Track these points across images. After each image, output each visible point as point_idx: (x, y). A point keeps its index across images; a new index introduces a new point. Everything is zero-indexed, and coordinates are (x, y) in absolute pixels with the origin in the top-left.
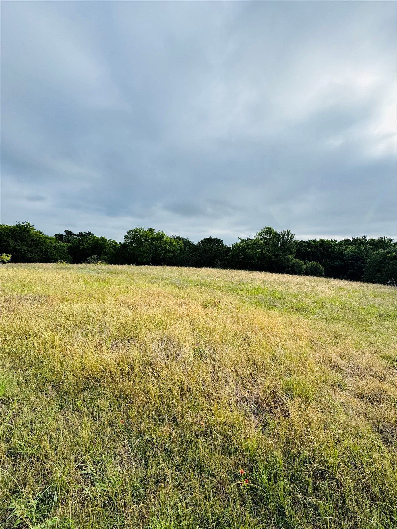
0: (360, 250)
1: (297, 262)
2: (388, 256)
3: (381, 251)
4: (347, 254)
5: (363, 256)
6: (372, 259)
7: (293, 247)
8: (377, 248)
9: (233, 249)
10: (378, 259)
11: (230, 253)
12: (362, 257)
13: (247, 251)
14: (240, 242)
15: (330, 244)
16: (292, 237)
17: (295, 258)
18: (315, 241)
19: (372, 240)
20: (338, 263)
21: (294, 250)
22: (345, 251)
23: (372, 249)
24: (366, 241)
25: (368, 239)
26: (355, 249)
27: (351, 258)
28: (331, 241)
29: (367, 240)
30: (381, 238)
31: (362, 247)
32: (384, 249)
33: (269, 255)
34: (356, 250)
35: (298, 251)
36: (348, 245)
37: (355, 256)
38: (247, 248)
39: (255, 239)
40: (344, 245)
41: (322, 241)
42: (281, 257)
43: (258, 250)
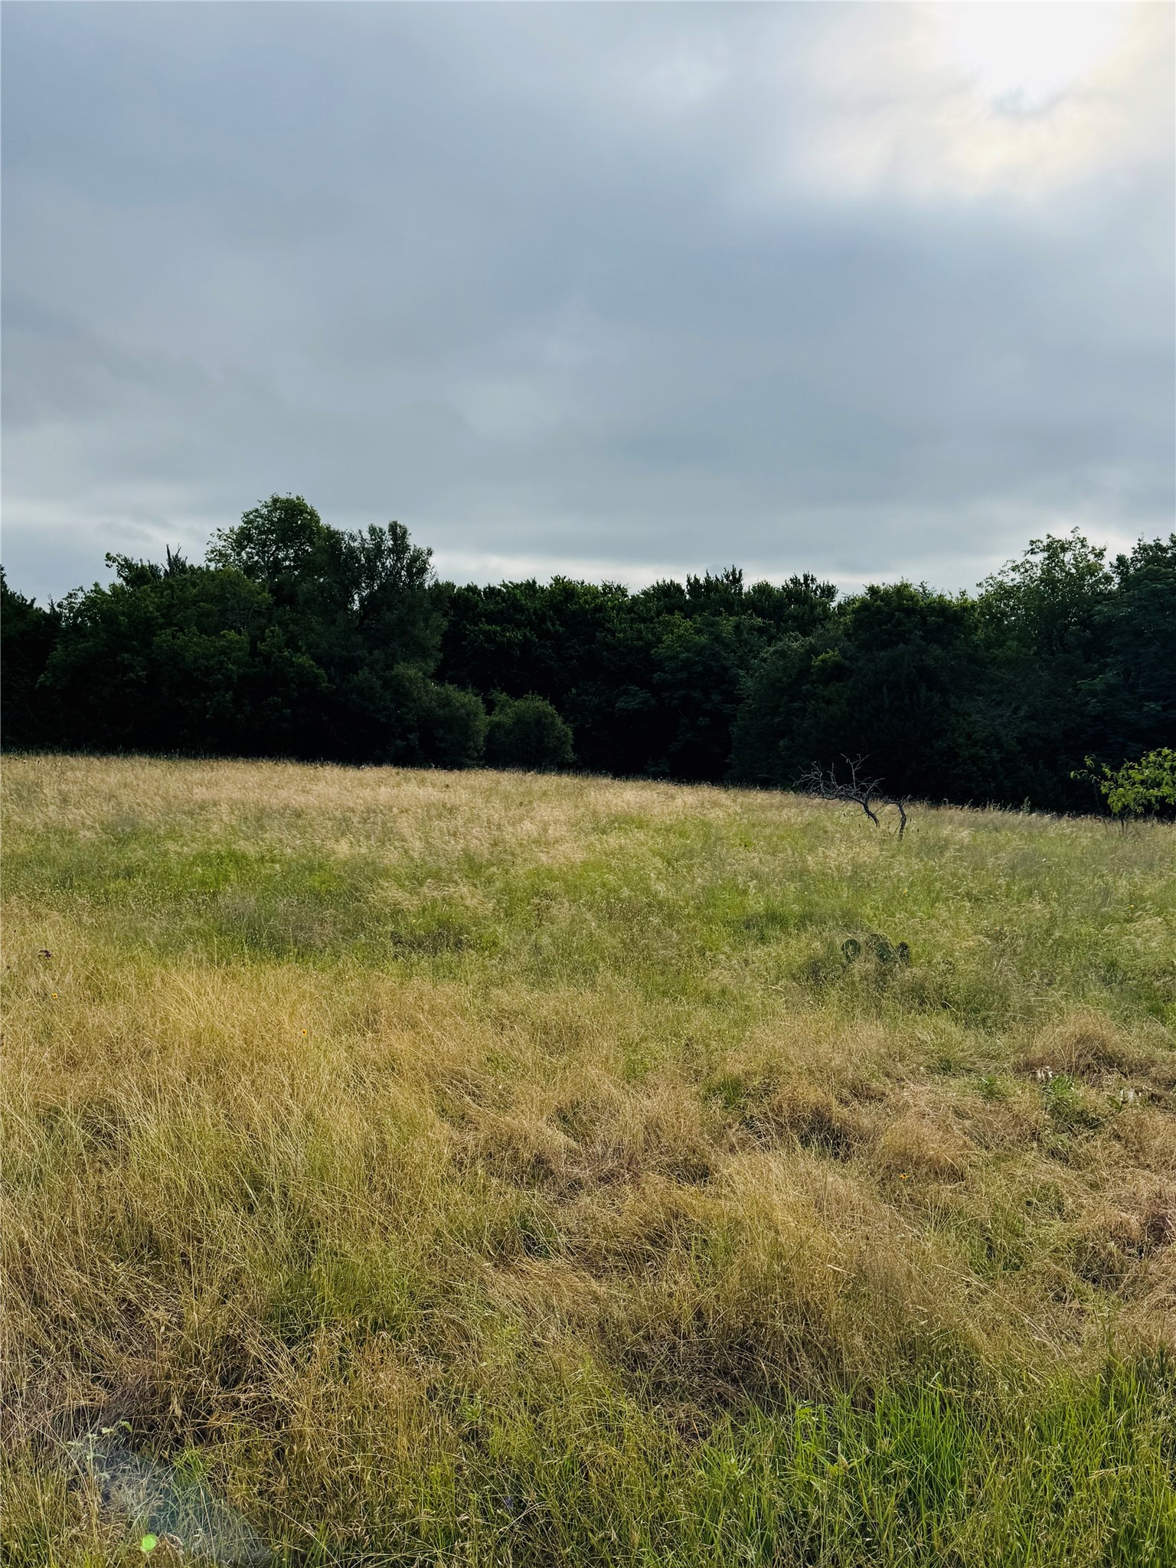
0: (717, 638)
1: (446, 703)
2: (816, 662)
3: (795, 643)
4: (670, 658)
5: (728, 663)
6: (762, 676)
7: (426, 620)
8: (778, 627)
9: (76, 628)
10: (780, 680)
11: (58, 654)
12: (726, 669)
13: (164, 637)
14: (119, 581)
15: (600, 608)
16: (418, 565)
17: (439, 676)
18: (530, 587)
19: (763, 590)
20: (632, 700)
21: (433, 631)
22: (660, 641)
23: (761, 631)
24: (740, 593)
25: (748, 583)
26: (699, 631)
27: (684, 675)
28: (605, 594)
29: (745, 589)
30: (795, 581)
31: (727, 625)
32: (805, 634)
33: (299, 665)
34: (703, 639)
35: (452, 639)
36: (671, 612)
37: (700, 669)
38: (170, 624)
39: (212, 566)
40: (659, 614)
41: (564, 591)
42: (364, 673)
43: (232, 635)
